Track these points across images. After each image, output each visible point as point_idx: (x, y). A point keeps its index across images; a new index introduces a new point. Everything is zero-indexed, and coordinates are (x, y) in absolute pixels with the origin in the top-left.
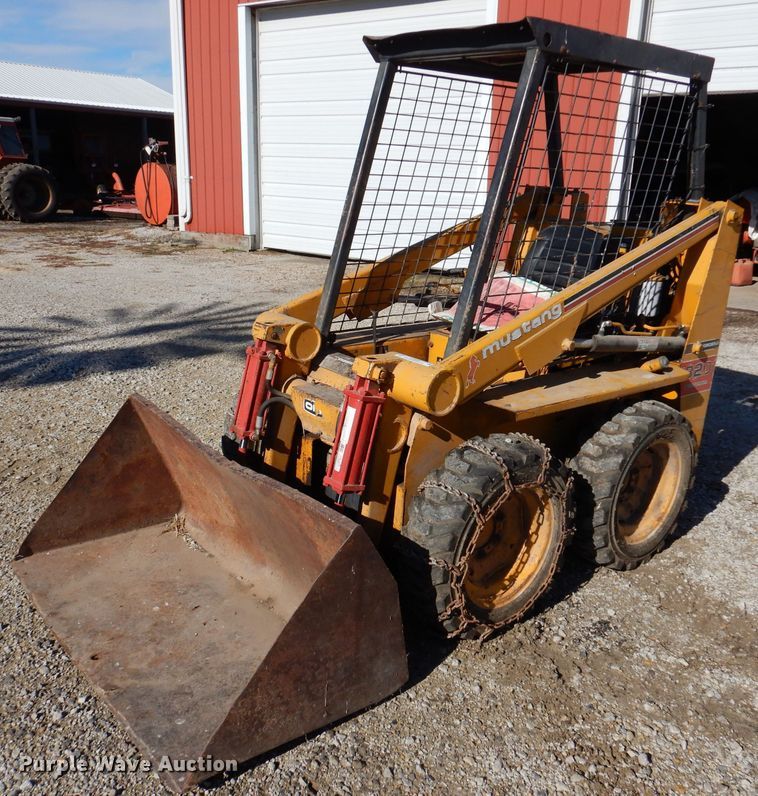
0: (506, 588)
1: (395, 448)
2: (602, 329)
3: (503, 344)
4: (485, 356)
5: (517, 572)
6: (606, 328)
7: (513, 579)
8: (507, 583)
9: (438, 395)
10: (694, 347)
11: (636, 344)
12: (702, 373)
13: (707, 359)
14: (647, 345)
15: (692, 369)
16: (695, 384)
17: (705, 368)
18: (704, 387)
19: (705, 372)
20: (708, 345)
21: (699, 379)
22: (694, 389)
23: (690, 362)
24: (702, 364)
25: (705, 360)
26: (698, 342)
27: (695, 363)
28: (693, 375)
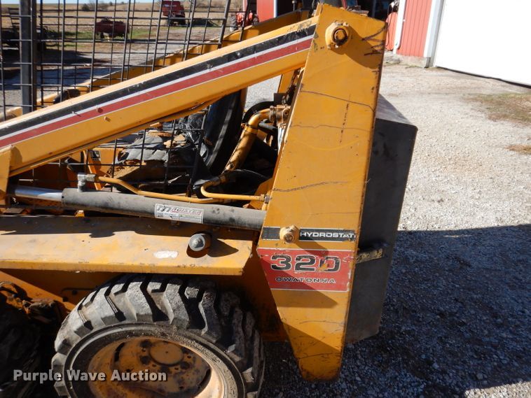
2: (80, 183)
6: (85, 182)
10: (284, 232)
11: (149, 210)
12: (316, 267)
13: (327, 253)
14: (177, 215)
15: (289, 259)
16: (303, 279)
17: (322, 262)
18: (329, 287)
19: (325, 267)
20: (320, 235)
21: (313, 275)
22: (303, 285)
23: (281, 251)
24: (315, 257)
25: (323, 254)
26: (292, 228)
27: (292, 252)
28: (293, 267)
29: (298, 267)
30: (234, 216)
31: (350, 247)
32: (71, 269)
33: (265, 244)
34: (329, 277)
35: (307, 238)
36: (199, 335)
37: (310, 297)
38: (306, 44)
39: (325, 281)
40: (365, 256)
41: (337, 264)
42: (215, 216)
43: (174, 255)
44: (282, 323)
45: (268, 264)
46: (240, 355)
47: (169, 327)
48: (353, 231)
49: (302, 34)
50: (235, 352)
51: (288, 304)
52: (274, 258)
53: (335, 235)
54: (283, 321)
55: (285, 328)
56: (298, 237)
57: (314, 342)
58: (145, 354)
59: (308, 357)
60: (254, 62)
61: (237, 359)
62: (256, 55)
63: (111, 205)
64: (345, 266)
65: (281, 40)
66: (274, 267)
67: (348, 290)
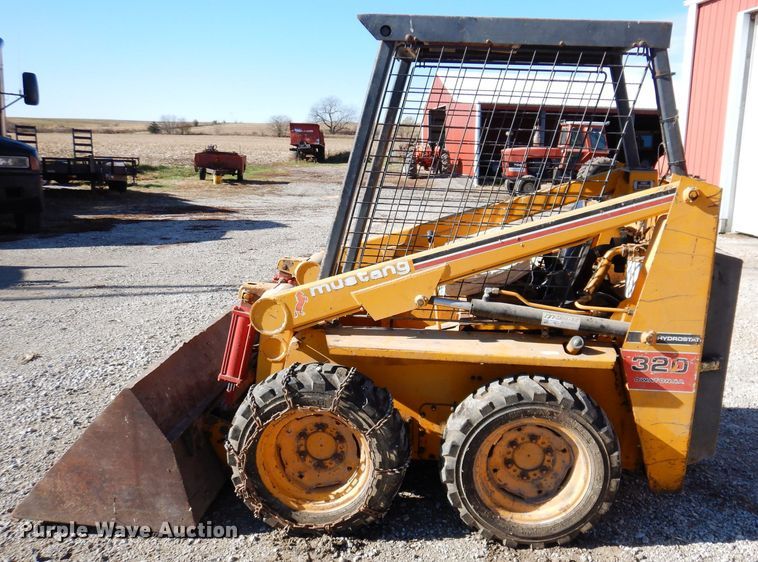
0: (328, 501)
1: (277, 359)
2: (486, 295)
3: (334, 287)
4: (313, 294)
5: (345, 492)
6: (490, 294)
7: (338, 496)
8: (332, 497)
9: (264, 317)
10: (644, 336)
11: (538, 317)
12: (668, 369)
13: (677, 355)
14: (560, 321)
15: (646, 361)
16: (656, 380)
17: (674, 364)
18: (678, 387)
19: (676, 369)
20: (673, 339)
21: (665, 376)
22: (657, 386)
23: (641, 353)
24: (668, 359)
25: (674, 356)
26: (651, 332)
27: (650, 355)
28: (649, 368)
29: (653, 369)
30: (604, 324)
31: (696, 351)
32: (477, 361)
33: (628, 347)
34: (678, 377)
35: (663, 342)
36: (580, 415)
37: (661, 398)
38: (671, 199)
39: (676, 382)
40: (705, 365)
41: (686, 365)
42: (589, 323)
43: (557, 353)
44: (635, 424)
45: (629, 365)
46: (610, 437)
47: (557, 407)
48: (699, 336)
49: (666, 193)
50: (607, 433)
51: (643, 404)
52: (635, 359)
53: (685, 339)
54: (637, 422)
55: (638, 431)
56: (656, 341)
57: (663, 446)
58: (509, 457)
59: (656, 462)
60: (632, 209)
61: (608, 440)
62: (634, 205)
63: (509, 312)
64: (692, 367)
65: (652, 196)
66: (634, 368)
67: (694, 391)
